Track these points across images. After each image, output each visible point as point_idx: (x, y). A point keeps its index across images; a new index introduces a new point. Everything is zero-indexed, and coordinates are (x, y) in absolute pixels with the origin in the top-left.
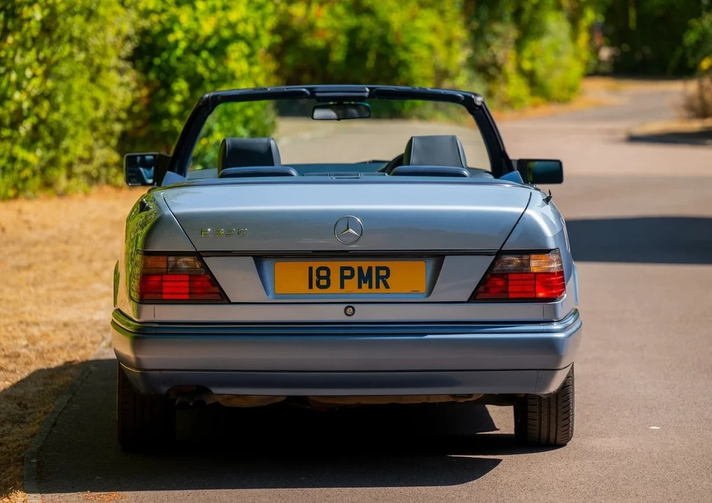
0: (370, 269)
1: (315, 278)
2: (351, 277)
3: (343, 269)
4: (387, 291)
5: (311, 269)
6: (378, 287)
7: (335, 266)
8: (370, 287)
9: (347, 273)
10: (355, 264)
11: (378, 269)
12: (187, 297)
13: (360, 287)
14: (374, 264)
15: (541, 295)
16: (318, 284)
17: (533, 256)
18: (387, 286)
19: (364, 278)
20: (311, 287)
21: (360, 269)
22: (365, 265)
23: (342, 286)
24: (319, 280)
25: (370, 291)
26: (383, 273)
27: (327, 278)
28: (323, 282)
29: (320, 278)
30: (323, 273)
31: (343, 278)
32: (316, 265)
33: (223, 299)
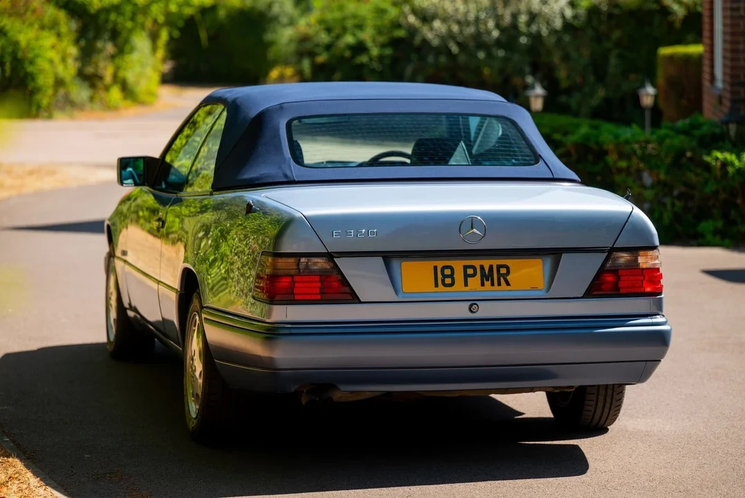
0: (491, 267)
1: (440, 276)
2: (474, 275)
3: (466, 268)
4: (508, 288)
5: (435, 268)
6: (499, 284)
7: (458, 265)
8: (493, 284)
9: (470, 271)
10: (477, 263)
11: (499, 267)
12: (319, 297)
13: (483, 284)
14: (495, 262)
15: (648, 289)
16: (443, 281)
17: (641, 253)
18: (508, 284)
19: (487, 276)
20: (436, 285)
21: (482, 267)
22: (486, 263)
23: (466, 285)
24: (444, 278)
25: (493, 288)
26: (503, 271)
27: (452, 276)
28: (448, 281)
29: (445, 276)
30: (448, 272)
31: (466, 276)
32: (440, 264)
33: (353, 298)
